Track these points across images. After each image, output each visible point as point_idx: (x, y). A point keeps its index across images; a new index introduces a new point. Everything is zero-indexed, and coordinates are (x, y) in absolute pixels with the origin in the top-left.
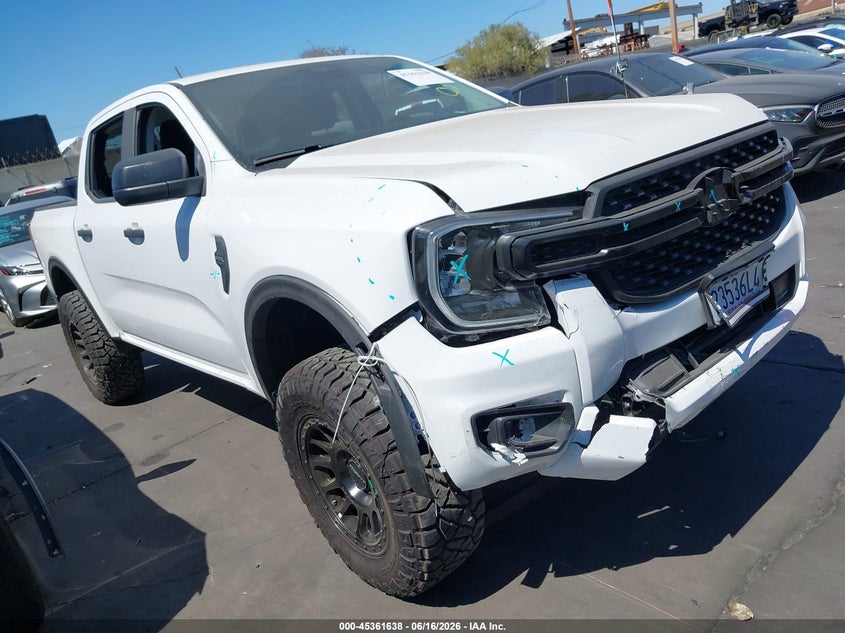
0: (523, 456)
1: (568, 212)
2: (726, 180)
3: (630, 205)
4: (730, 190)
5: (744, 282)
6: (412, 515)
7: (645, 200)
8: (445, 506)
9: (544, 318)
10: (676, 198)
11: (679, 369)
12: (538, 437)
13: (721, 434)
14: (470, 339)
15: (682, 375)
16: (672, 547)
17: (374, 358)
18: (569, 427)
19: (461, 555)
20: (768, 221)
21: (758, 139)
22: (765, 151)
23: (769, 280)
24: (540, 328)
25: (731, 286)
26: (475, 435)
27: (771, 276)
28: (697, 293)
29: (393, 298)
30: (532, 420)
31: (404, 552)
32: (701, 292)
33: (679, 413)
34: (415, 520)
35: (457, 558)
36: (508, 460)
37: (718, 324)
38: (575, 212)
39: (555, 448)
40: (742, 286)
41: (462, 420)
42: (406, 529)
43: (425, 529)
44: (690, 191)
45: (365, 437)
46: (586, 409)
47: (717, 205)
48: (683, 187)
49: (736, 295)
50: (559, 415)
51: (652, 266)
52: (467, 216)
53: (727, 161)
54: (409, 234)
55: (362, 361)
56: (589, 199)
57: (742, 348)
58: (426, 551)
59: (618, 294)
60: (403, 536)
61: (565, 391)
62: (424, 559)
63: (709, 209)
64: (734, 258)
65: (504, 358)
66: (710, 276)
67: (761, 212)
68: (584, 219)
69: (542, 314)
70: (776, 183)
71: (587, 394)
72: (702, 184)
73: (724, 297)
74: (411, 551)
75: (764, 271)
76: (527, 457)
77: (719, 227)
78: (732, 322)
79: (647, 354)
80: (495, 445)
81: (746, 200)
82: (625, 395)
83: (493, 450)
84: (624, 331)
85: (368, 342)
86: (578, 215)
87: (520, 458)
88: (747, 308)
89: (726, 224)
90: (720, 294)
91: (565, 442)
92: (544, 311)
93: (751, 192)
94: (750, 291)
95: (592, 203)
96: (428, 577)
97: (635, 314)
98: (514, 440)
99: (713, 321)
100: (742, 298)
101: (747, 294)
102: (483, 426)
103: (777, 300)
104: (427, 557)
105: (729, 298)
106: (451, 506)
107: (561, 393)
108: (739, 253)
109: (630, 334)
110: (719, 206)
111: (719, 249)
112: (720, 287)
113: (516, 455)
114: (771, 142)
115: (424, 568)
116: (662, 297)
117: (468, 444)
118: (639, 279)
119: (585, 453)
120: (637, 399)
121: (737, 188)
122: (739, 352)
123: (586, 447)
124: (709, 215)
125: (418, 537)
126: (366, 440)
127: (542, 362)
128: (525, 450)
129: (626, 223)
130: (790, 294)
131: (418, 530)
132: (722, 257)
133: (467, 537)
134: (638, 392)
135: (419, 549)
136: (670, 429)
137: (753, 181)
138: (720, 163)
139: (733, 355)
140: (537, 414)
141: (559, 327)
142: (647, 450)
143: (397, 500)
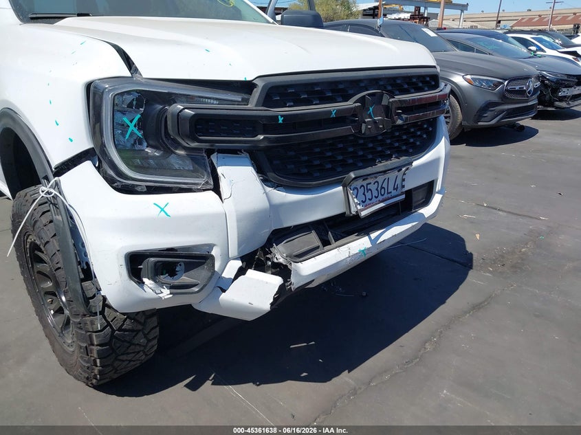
0: (168, 292)
1: (238, 98)
2: (385, 102)
3: (292, 104)
4: (387, 111)
5: (385, 185)
6: (88, 334)
7: (308, 102)
8: (120, 329)
9: (207, 183)
10: (333, 107)
11: (317, 242)
12: (185, 279)
13: (364, 294)
14: (139, 189)
15: (318, 247)
16: (305, 374)
17: (52, 190)
18: (210, 274)
19: (132, 363)
20: (418, 143)
21: (422, 78)
22: (426, 89)
23: (406, 188)
24: (204, 190)
25: (373, 187)
26: (128, 269)
27: (409, 185)
28: (341, 187)
29: (72, 141)
30: (182, 264)
31: (82, 357)
32: (344, 186)
33: (304, 276)
34: (90, 337)
35: (129, 366)
36: (156, 293)
37: (354, 213)
38: (243, 100)
39: (196, 289)
40: (382, 188)
41: (117, 255)
42: (84, 342)
43: (97, 345)
44: (350, 104)
45: (59, 265)
46: (232, 261)
47: (373, 119)
48: (346, 100)
49: (375, 193)
50: (204, 263)
51: (306, 158)
52: (143, 81)
53: (390, 88)
54: (89, 86)
55: (43, 192)
56: (255, 89)
57: (373, 235)
58: (98, 361)
59: (271, 175)
60: (81, 347)
61: (214, 245)
62: (97, 366)
63: (365, 122)
64: (381, 166)
65: (162, 210)
66: (352, 175)
67: (414, 135)
68: (249, 106)
69: (205, 179)
70: (430, 114)
71: (233, 251)
72: (362, 100)
73: (364, 194)
74: (87, 358)
75: (403, 180)
76: (171, 294)
77: (373, 139)
78: (363, 214)
79: (295, 226)
80: (145, 280)
81: (399, 122)
82: (268, 256)
83: (144, 283)
84: (271, 205)
85: (51, 175)
86: (246, 101)
87: (166, 293)
88: (382, 205)
89: (380, 138)
90: (361, 191)
91: (205, 286)
92: (208, 177)
93: (404, 116)
94: (388, 193)
95: (257, 93)
96: (100, 377)
97: (285, 193)
98: (164, 278)
99: (350, 210)
100: (380, 198)
101: (386, 196)
102: (136, 263)
103: (414, 205)
104: (98, 365)
105: (369, 195)
106: (125, 330)
107: (211, 246)
108: (389, 162)
109: (275, 208)
110: (375, 122)
111: (370, 156)
112: (362, 186)
113: (162, 290)
114: (433, 83)
115: (96, 372)
116: (310, 185)
117: (121, 275)
118: (293, 166)
119: (223, 296)
120: (275, 260)
121: (393, 110)
122: (370, 238)
123: (224, 291)
124: (364, 126)
125: (91, 350)
126: (60, 268)
127: (198, 218)
128: (172, 287)
129: (282, 116)
130: (426, 202)
131: (93, 345)
132: (372, 163)
133: (139, 352)
134: (278, 256)
135: (93, 358)
136: (293, 287)
137: (408, 108)
138: (383, 88)
139: (366, 239)
140: (186, 260)
141: (218, 192)
142: (272, 300)
143: (78, 320)
